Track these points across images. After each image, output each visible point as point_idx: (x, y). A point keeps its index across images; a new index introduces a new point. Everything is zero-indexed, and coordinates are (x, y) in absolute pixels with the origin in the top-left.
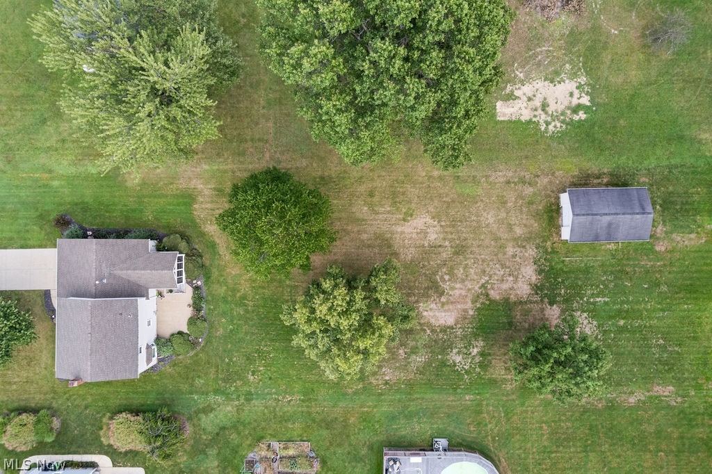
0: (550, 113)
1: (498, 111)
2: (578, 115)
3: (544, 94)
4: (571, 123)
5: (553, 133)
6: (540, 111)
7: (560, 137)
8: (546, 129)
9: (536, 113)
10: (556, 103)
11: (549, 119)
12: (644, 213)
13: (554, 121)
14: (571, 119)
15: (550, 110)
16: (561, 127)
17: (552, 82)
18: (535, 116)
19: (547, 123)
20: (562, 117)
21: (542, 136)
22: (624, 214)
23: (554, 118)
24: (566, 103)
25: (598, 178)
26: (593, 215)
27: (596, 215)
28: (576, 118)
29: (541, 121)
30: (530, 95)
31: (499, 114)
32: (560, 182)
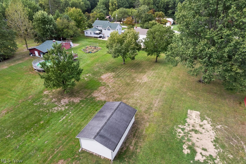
0: (191, 133)
1: (194, 111)
2: (187, 149)
3: (205, 133)
4: (181, 142)
5: (176, 130)
6: (192, 128)
7: (172, 133)
8: (180, 128)
9: (191, 126)
10: (198, 138)
11: (186, 131)
12: (98, 133)
13: (184, 133)
14: (184, 143)
15: (193, 133)
16: (179, 136)
17: (214, 141)
18: (189, 125)
19: (183, 129)
20: (186, 138)
21: (175, 124)
22: (106, 123)
23: (186, 134)
24: (197, 144)
25: (135, 144)
26: (116, 109)
27: (115, 111)
28: (185, 147)
29: (185, 127)
30: (204, 126)
31: (192, 111)
32: (142, 123)
